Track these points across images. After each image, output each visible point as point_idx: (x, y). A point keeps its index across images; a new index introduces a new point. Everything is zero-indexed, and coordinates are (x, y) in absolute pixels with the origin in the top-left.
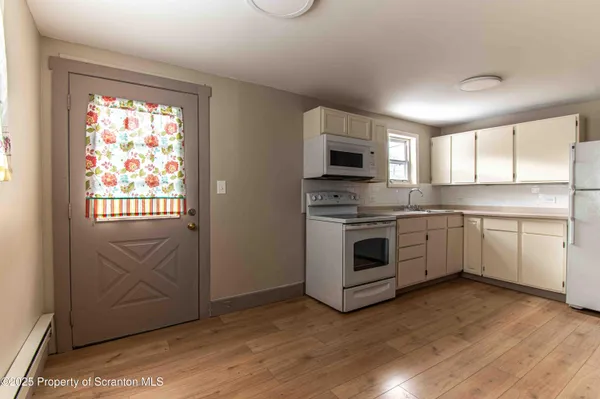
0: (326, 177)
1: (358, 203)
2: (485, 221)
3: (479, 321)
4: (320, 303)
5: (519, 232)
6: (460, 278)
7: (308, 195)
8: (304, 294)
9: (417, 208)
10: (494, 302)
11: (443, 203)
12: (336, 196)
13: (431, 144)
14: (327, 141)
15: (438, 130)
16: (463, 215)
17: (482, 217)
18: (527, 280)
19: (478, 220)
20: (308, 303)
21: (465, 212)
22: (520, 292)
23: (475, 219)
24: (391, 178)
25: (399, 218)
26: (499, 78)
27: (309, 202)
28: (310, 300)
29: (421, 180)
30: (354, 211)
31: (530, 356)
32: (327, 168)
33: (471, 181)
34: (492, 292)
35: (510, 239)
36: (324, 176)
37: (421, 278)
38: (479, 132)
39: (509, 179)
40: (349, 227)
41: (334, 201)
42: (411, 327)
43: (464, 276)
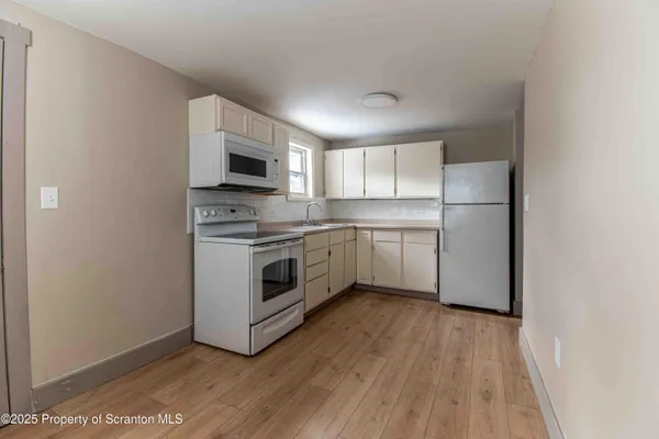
0: (224, 187)
1: (258, 218)
2: (375, 233)
3: (384, 332)
4: (216, 348)
5: (402, 242)
6: (354, 291)
7: (197, 209)
8: (193, 340)
9: (315, 223)
10: (388, 309)
11: (335, 217)
12: (233, 211)
13: (324, 158)
14: (226, 141)
15: (330, 143)
16: (356, 228)
17: (372, 229)
18: (410, 285)
19: (369, 233)
20: (200, 353)
21: (358, 225)
22: (403, 296)
23: (366, 232)
24: (291, 191)
25: (306, 234)
26: (395, 97)
27: (199, 219)
28: (203, 348)
29: (316, 194)
30: (253, 228)
31: (435, 359)
32: (226, 176)
33: (361, 196)
34: (382, 299)
35: (394, 249)
36: (221, 185)
37: (325, 296)
38: (367, 149)
39: (392, 195)
40: (258, 249)
41: (231, 217)
42: (328, 355)
43: (357, 287)
